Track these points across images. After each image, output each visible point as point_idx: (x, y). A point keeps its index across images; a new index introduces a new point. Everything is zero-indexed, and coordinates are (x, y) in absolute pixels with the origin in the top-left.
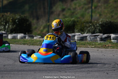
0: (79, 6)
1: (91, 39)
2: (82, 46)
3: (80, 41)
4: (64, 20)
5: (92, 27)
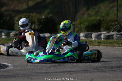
1: (118, 37)
2: (109, 45)
3: (107, 40)
5: (117, 25)
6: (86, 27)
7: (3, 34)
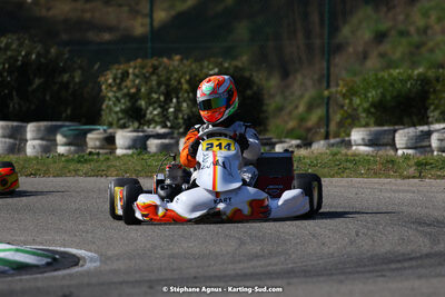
4: (385, 75)
6: (373, 105)
7: (60, 138)
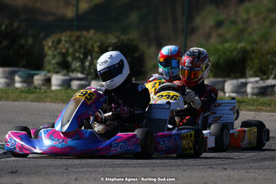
0: (256, 15)
2: (263, 108)
3: (259, 97)
4: (220, 47)
7: (17, 78)
